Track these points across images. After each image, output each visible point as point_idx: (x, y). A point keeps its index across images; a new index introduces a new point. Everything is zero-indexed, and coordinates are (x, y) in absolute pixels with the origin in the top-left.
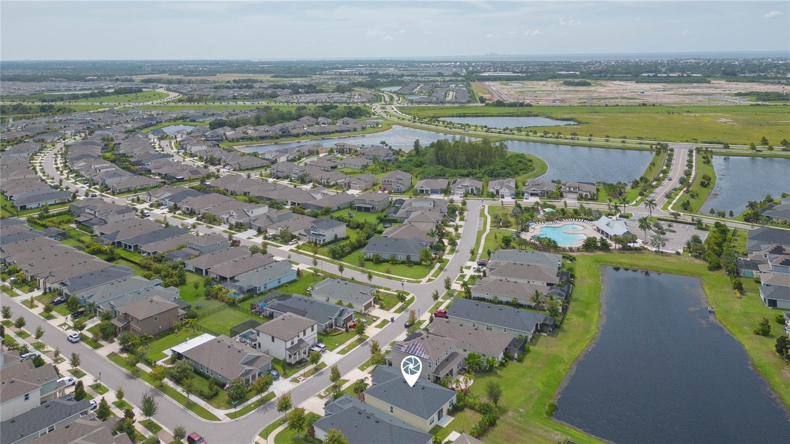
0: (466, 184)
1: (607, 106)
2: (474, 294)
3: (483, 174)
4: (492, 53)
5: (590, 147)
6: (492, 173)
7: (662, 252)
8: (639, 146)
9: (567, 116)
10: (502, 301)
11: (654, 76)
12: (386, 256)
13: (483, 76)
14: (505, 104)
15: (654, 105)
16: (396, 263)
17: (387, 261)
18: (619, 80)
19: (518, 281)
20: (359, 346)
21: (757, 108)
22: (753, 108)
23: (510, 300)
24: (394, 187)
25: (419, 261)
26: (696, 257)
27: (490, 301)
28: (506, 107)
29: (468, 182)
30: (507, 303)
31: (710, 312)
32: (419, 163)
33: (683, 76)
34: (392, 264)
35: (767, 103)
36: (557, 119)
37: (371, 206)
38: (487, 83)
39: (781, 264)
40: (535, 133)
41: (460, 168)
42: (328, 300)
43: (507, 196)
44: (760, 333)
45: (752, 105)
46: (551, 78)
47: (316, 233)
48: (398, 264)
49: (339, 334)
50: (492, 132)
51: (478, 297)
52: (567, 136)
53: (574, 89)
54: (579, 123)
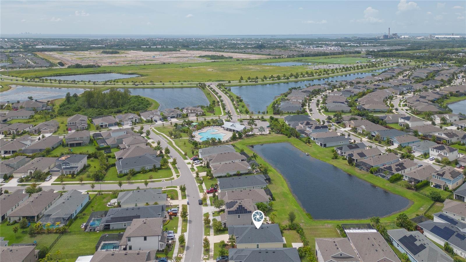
0: (131, 117)
1: (145, 65)
2: (214, 176)
3: (128, 110)
4: (26, 33)
5: (163, 88)
6: (134, 109)
7: (263, 134)
8: (190, 85)
9: (130, 72)
10: (231, 175)
11: (149, 48)
12: (137, 169)
13: (37, 48)
14: (82, 66)
15: (169, 64)
16: (146, 172)
17: (139, 172)
18: (132, 50)
19: (226, 163)
20: (188, 224)
21: (215, 63)
22: (213, 63)
23: (235, 173)
24: (80, 126)
25: (160, 167)
26: (277, 133)
27: (226, 177)
28: (83, 68)
29: (131, 116)
30: (234, 175)
31: (308, 155)
32: (77, 108)
33: (164, 47)
34: (143, 173)
35: (216, 61)
36: (126, 74)
37: (82, 142)
38: (46, 53)
39: (315, 129)
40: (128, 82)
41: (110, 108)
42: (136, 205)
43: (158, 121)
44: (334, 158)
45: (212, 62)
46: (89, 49)
47: (67, 167)
48: (148, 172)
49: (168, 222)
50: (97, 84)
51: (218, 177)
52: (148, 83)
53: (112, 56)
54: (142, 75)
